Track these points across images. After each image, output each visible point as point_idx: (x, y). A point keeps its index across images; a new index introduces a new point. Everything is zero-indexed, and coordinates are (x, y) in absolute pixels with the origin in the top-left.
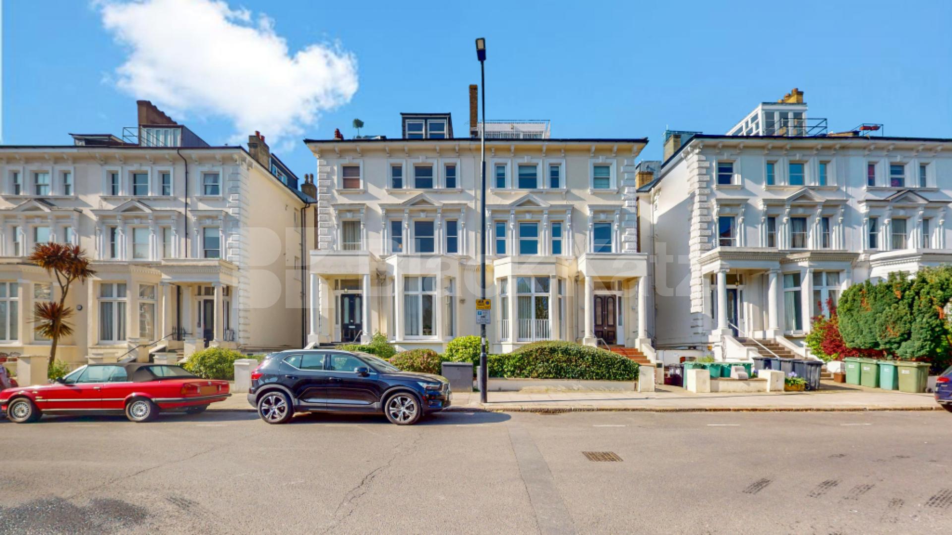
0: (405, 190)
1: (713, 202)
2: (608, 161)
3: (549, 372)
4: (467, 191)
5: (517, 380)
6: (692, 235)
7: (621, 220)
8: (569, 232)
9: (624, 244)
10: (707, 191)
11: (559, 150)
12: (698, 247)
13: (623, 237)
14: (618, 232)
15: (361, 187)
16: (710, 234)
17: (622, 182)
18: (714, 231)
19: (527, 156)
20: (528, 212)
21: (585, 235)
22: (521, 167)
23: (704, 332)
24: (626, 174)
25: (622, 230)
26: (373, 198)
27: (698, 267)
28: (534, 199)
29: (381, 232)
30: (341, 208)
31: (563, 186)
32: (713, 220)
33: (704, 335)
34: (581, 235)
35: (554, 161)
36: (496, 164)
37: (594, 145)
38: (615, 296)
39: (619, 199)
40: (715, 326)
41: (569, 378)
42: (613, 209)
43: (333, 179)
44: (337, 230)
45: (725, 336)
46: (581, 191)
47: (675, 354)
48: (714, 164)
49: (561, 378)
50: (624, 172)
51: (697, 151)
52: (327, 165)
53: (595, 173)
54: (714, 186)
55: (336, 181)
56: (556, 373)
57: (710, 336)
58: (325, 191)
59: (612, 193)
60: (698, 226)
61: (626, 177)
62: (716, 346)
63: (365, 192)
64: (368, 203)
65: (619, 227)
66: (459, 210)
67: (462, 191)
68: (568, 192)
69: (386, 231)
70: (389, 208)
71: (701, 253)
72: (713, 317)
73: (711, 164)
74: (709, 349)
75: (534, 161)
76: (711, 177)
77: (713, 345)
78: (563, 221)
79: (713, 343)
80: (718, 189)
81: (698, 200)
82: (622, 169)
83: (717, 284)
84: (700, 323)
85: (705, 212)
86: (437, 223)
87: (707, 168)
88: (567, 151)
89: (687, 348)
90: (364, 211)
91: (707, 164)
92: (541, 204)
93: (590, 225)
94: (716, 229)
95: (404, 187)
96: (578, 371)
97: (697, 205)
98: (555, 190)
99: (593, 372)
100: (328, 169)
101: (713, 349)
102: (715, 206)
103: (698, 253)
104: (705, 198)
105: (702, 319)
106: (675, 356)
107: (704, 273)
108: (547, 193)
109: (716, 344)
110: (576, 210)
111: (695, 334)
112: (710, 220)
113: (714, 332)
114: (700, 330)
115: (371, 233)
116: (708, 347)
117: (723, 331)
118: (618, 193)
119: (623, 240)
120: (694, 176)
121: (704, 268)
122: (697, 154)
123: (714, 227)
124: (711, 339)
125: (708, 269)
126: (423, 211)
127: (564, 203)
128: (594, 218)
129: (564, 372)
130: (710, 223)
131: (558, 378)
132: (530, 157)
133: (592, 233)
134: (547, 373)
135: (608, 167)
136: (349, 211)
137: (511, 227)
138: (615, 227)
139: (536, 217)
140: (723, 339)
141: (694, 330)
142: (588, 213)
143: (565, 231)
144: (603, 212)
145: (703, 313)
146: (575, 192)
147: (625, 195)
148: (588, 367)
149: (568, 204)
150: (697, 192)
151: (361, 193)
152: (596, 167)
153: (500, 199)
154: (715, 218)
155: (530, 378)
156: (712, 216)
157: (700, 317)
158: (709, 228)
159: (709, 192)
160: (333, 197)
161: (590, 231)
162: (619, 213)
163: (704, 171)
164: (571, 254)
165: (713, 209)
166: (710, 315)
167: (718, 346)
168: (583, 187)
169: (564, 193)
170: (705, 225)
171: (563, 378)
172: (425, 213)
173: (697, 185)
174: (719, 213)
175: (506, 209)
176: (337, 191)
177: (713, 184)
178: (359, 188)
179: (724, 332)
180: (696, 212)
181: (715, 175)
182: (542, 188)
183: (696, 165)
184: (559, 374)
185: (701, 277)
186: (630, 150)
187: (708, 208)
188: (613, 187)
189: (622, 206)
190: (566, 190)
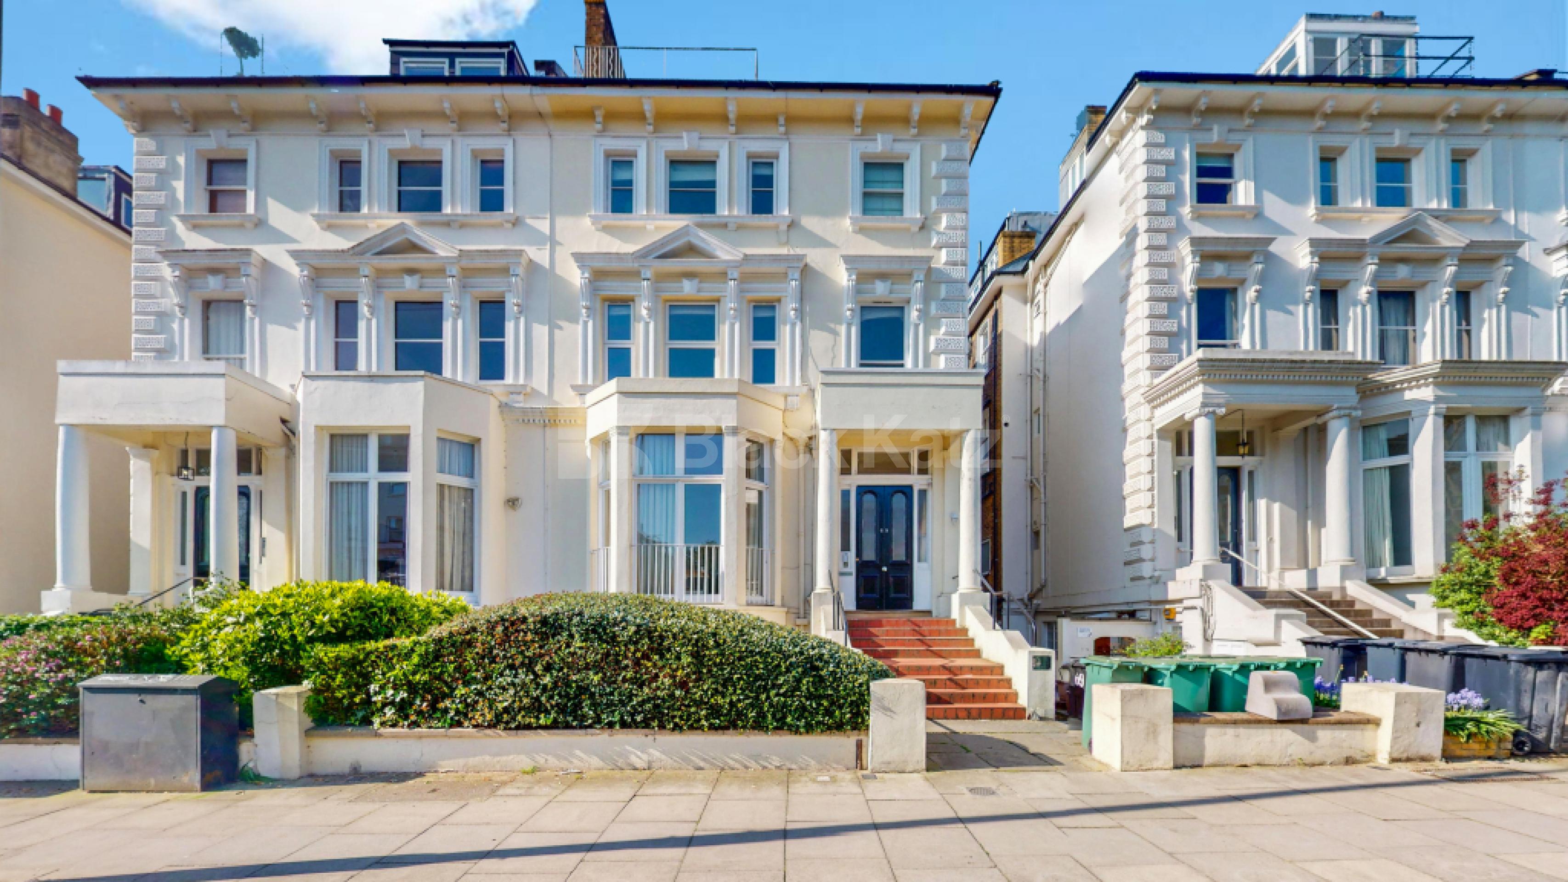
0: (365, 217)
1: (1184, 248)
2: (900, 148)
3: (537, 707)
4: (529, 221)
5: (421, 737)
6: (1129, 335)
7: (927, 297)
8: (793, 325)
9: (933, 357)
10: (1168, 222)
11: (772, 119)
12: (1145, 360)
13: (932, 340)
14: (921, 328)
15: (250, 209)
16: (1175, 329)
17: (934, 200)
18: (1184, 323)
19: (687, 131)
20: (690, 275)
21: (835, 333)
22: (675, 163)
23: (1157, 574)
24: (944, 182)
25: (930, 322)
26: (279, 237)
27: (1145, 411)
28: (703, 240)
29: (301, 326)
30: (187, 261)
31: (782, 209)
32: (1182, 294)
33: (1156, 581)
34: (825, 334)
35: (760, 146)
36: (608, 155)
37: (861, 103)
38: (910, 487)
39: (926, 244)
40: (1185, 558)
41: (611, 725)
42: (906, 267)
43: (174, 191)
44: (182, 320)
45: (1211, 583)
46: (829, 222)
47: (1082, 631)
48: (1187, 154)
49: (581, 727)
50: (938, 177)
51: (1144, 120)
52: (160, 152)
53: (866, 182)
54: (1186, 210)
55: (180, 195)
56: (562, 709)
57: (1171, 585)
58: (152, 220)
59: (908, 230)
60: (1144, 309)
61: (944, 189)
62: (1186, 608)
63: (260, 222)
64: (264, 250)
65: (924, 314)
66: (505, 271)
67: (516, 222)
68: (792, 225)
69: (313, 324)
70: (316, 262)
71: (1154, 376)
72: (1180, 538)
73: (1178, 154)
74: (1169, 617)
75: (708, 147)
76: (1179, 187)
77: (1178, 607)
78: (779, 300)
79: (1180, 601)
80: (1198, 217)
81: (1146, 244)
82: (934, 169)
83: (1191, 453)
84: (1146, 551)
85: (1164, 273)
86: (449, 303)
87: (1168, 163)
88: (793, 120)
89: (1114, 615)
90: (253, 271)
91: (1169, 154)
92: (719, 253)
93: (847, 309)
94: (1189, 317)
95: (365, 210)
96: (642, 703)
97: (1141, 258)
98: (762, 220)
99: (699, 704)
100: (161, 162)
101: (1178, 618)
102: (1189, 259)
103: (1144, 378)
104: (1161, 239)
105: (1152, 542)
106: (1080, 635)
107: (1157, 427)
108: (740, 227)
109: (1186, 603)
110: (812, 269)
111: (1133, 579)
112: (1175, 294)
113: (1181, 573)
114: (1146, 570)
115: (273, 330)
116: (1167, 611)
117: (1206, 568)
118: (922, 228)
119: (932, 347)
120: (1137, 184)
121: (1158, 412)
122: (1142, 128)
123: (1184, 313)
124: (1174, 591)
125: (1166, 414)
126: (411, 271)
127: (784, 251)
128: (858, 291)
129: (594, 705)
130: (1174, 302)
131: (568, 726)
132: (695, 135)
133: (854, 331)
134: (528, 710)
135: (900, 167)
136: (214, 271)
137: (644, 312)
138: (913, 315)
139: (708, 291)
140: (1205, 590)
141: (1131, 571)
142: (843, 278)
143: (785, 324)
144: (883, 276)
145: (1156, 526)
146: (810, 222)
147: (938, 233)
148: (683, 685)
149: (792, 252)
150: (1143, 224)
151: (249, 225)
152: (870, 166)
153: (618, 242)
154: (1188, 286)
155: (467, 730)
156: (1180, 284)
157: (1146, 537)
158: (1172, 314)
159: (1173, 224)
160: (172, 235)
161: (849, 325)
162: (922, 277)
163: (1161, 171)
164: (798, 382)
165: (1183, 268)
166: (1172, 532)
167: (1194, 608)
168: (832, 210)
169: (784, 227)
170: (1163, 308)
171: (590, 726)
172: (417, 277)
173: (1142, 207)
174: (1198, 276)
175: (630, 265)
176: (184, 218)
177: (1183, 204)
178: (244, 210)
179: (1208, 573)
180: (1141, 274)
181: (1188, 181)
182: (726, 213)
183: (1141, 155)
184: (574, 713)
185: (1150, 437)
186: (955, 120)
187: (1170, 265)
188: (912, 211)
189: (929, 259)
190: (789, 221)
